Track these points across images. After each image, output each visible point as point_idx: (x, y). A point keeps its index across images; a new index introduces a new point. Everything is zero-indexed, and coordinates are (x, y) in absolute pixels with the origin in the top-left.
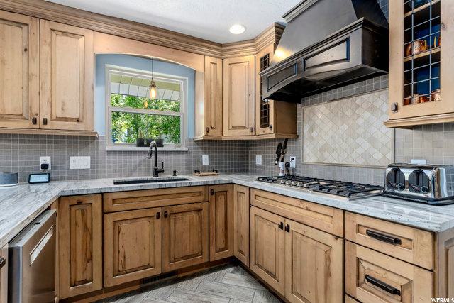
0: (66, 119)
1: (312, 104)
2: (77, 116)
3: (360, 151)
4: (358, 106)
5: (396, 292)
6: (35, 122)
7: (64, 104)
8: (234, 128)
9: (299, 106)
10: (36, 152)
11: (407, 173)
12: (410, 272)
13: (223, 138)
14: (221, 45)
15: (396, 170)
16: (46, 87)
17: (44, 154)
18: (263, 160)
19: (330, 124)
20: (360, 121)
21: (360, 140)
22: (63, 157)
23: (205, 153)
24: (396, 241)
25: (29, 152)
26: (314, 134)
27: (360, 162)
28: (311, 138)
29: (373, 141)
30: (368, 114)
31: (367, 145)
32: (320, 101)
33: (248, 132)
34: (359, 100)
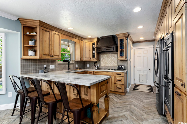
0: (56, 56)
1: (103, 54)
2: (58, 55)
3: (112, 63)
4: (112, 56)
5: (121, 80)
6: (51, 56)
7: (56, 52)
8: (86, 58)
9: (100, 54)
10: (43, 64)
11: (120, 67)
12: (122, 77)
13: (83, 60)
14: (83, 38)
15: (119, 66)
16: (53, 48)
17: (45, 65)
18: (90, 65)
19: (107, 58)
20: (112, 58)
21: (112, 62)
22: (49, 65)
23: (77, 64)
24: (121, 74)
25: (41, 64)
26: (104, 60)
27: (112, 65)
28: (103, 61)
29: (114, 62)
30: (113, 57)
31: (113, 62)
32: (105, 54)
33: (89, 59)
34: (112, 55)
